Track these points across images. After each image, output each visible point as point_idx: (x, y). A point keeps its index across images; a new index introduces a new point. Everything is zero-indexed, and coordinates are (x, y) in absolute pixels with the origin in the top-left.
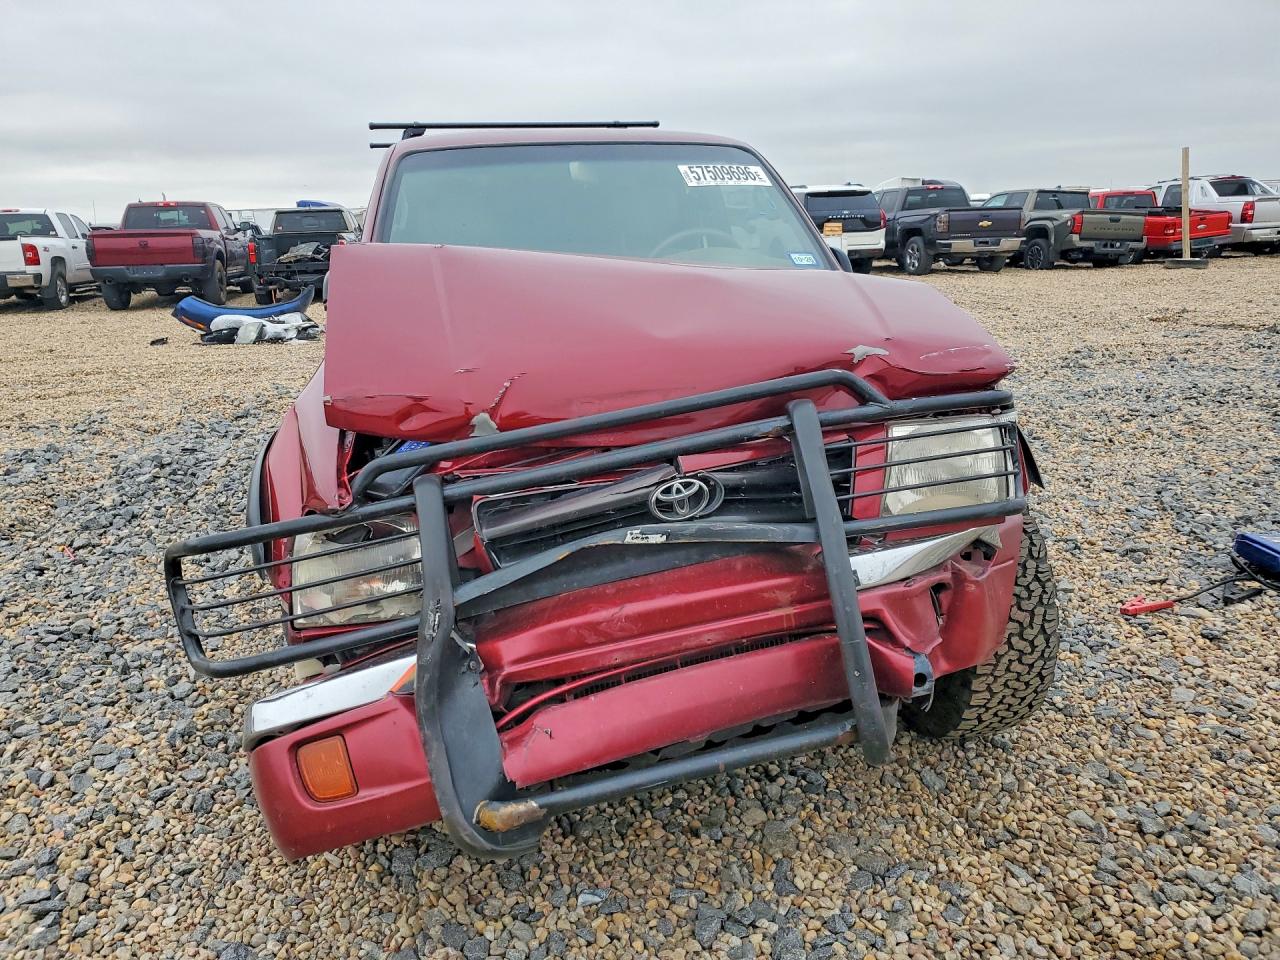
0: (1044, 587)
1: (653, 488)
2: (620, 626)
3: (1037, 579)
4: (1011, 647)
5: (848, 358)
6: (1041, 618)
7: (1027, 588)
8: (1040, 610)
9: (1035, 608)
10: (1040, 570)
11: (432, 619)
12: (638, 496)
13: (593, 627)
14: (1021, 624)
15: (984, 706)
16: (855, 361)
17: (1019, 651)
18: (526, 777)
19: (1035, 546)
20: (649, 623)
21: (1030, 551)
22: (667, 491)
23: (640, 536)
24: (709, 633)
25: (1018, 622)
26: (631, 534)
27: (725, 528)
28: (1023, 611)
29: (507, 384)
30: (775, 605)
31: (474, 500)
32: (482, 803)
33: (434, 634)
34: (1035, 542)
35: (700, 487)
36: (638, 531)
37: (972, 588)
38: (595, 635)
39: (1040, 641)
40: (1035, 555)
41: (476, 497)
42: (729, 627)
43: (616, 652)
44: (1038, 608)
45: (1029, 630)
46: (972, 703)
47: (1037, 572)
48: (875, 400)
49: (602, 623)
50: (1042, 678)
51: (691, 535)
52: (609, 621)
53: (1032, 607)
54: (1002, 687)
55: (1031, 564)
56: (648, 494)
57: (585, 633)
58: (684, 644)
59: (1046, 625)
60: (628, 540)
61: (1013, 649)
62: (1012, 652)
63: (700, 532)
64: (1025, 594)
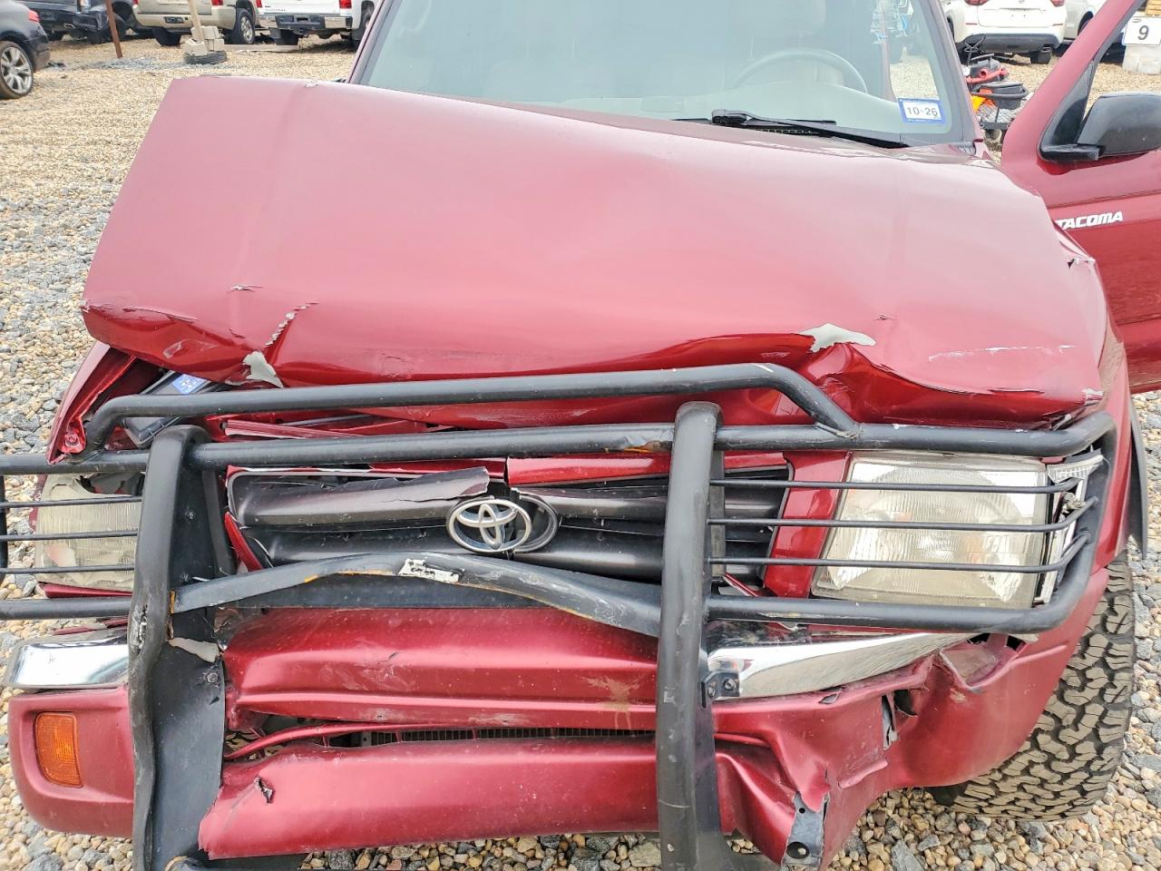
0: (1111, 677)
1: (455, 502)
2: (388, 678)
3: (1103, 663)
4: (1036, 745)
5: (801, 343)
6: (1096, 719)
7: (1082, 673)
8: (1095, 710)
9: (1089, 703)
10: (1111, 652)
11: (136, 628)
12: (432, 509)
13: (353, 669)
14: (1058, 720)
15: (986, 800)
16: (815, 348)
17: (1049, 753)
18: (223, 846)
19: (1116, 614)
20: (426, 681)
21: (1104, 620)
22: (474, 510)
23: (424, 568)
24: (507, 711)
25: (1054, 716)
26: (411, 564)
27: (538, 583)
28: (1067, 703)
29: (290, 316)
30: (604, 697)
31: (229, 472)
32: (176, 859)
33: (141, 646)
34: (1116, 608)
35: (519, 514)
36: (421, 562)
37: (960, 698)
38: (356, 681)
39: (1088, 750)
40: (1111, 628)
41: (231, 469)
42: (536, 711)
43: (382, 708)
44: (1093, 705)
45: (1070, 731)
46: (966, 792)
47: (1107, 653)
48: (827, 421)
49: (363, 668)
50: (1084, 793)
51: (493, 582)
52: (375, 668)
53: (1085, 701)
54: (1015, 789)
55: (1100, 641)
56: (447, 509)
57: (345, 677)
58: (471, 719)
59: (1102, 731)
60: (406, 571)
61: (1039, 749)
62: (1036, 753)
63: (505, 581)
64: (1075, 681)
